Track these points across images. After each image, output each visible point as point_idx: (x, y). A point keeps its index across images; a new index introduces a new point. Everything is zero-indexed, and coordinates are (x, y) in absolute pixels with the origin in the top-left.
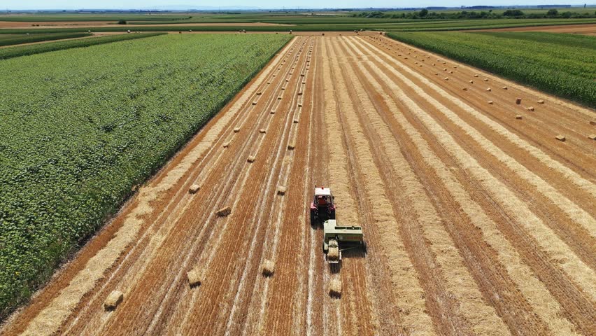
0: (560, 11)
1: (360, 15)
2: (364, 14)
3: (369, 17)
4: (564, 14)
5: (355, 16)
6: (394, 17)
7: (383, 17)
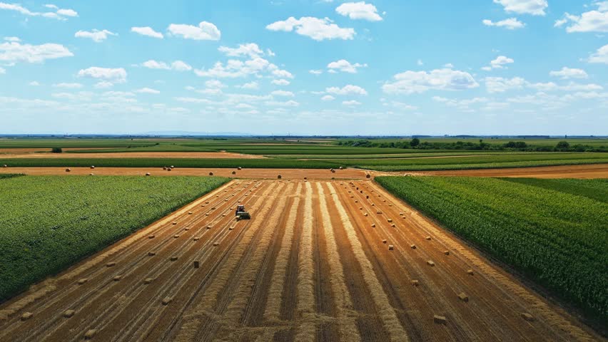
0: (572, 143)
1: (346, 144)
2: (350, 142)
3: (356, 146)
4: (576, 147)
5: (340, 144)
6: (383, 146)
7: (370, 146)
